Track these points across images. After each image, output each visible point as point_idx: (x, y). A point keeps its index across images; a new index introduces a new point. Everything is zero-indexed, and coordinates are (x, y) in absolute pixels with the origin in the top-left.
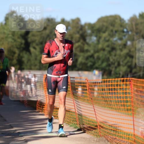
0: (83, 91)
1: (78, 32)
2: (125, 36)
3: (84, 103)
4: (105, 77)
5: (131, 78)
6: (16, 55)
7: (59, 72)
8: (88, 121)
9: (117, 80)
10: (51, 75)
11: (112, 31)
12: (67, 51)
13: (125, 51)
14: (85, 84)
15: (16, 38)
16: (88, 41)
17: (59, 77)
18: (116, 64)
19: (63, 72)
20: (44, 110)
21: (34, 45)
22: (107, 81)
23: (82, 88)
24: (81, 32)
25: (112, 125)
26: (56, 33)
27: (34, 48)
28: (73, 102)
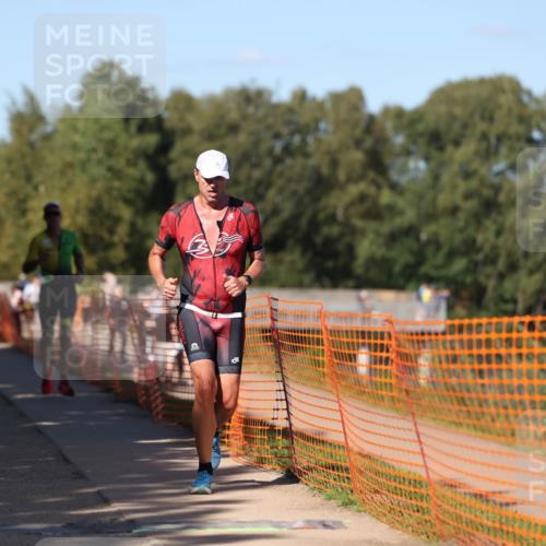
0: (373, 366)
1: (358, 143)
3: (379, 410)
4: (460, 310)
6: (122, 231)
7: (213, 303)
11: (484, 137)
12: (231, 239)
14: (382, 338)
15: (120, 163)
16: (394, 175)
19: (228, 304)
23: (371, 356)
24: (368, 143)
25: (491, 497)
26: (197, 177)
28: (337, 408)
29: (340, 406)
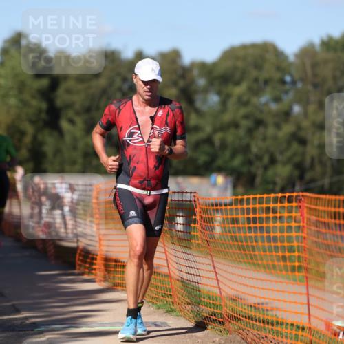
1: (175, 84)
2: (286, 92)
4: (240, 190)
5: (301, 194)
6: (28, 139)
7: (146, 182)
9: (267, 198)
11: (256, 80)
12: (160, 130)
15: (27, 96)
16: (198, 104)
17: (150, 194)
18: (266, 159)
19: (157, 183)
20: (95, 269)
21: (70, 113)
22: (242, 200)
24: (182, 83)
25: (257, 306)
26: (135, 80)
27: (71, 122)
28: (164, 251)
29: (165, 250)
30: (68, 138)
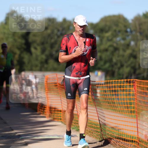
2: (128, 36)
4: (108, 78)
5: (134, 80)
6: (17, 56)
7: (79, 73)
8: (91, 124)
9: (120, 81)
10: (70, 76)
11: (115, 31)
12: (88, 48)
13: (129, 52)
17: (80, 79)
18: (119, 65)
19: (85, 73)
20: (46, 112)
21: (35, 45)
22: (110, 82)
27: (36, 48)
30: (34, 55)
